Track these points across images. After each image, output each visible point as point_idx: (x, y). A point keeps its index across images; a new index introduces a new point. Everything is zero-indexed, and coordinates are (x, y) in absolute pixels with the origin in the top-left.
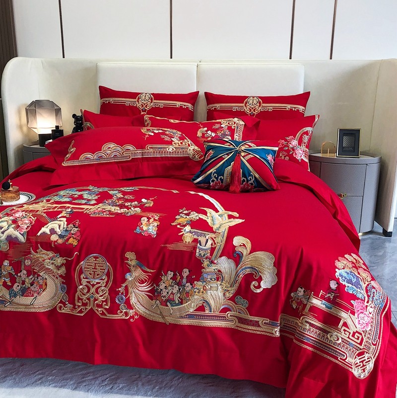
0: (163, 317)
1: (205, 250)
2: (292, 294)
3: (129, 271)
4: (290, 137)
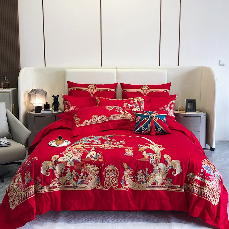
0: (139, 188)
1: (154, 161)
2: (188, 175)
3: (125, 171)
4: (166, 105)
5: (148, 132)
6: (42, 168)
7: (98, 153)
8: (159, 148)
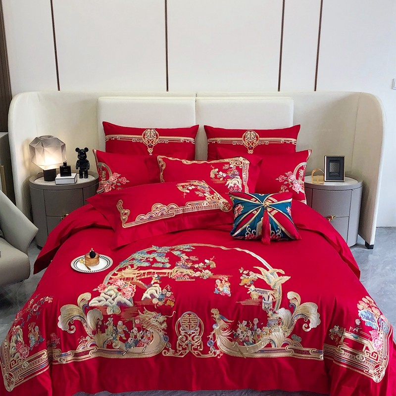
1: (269, 304)
2: (330, 330)
4: (289, 172)
5: (257, 236)
6: (59, 318)
7: (164, 290)
8: (279, 276)
